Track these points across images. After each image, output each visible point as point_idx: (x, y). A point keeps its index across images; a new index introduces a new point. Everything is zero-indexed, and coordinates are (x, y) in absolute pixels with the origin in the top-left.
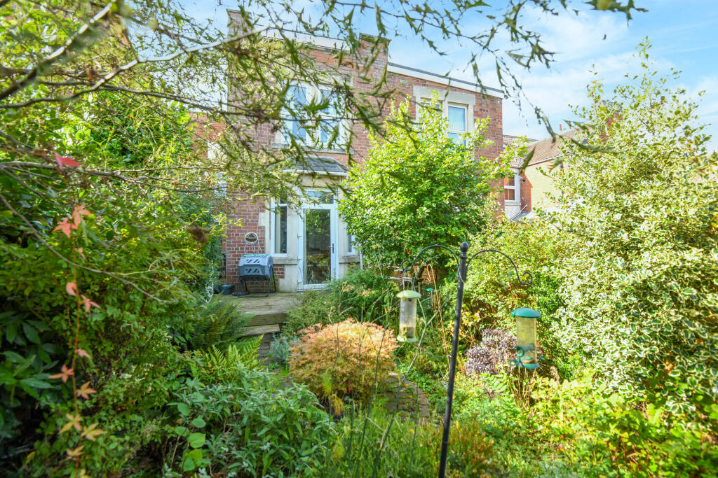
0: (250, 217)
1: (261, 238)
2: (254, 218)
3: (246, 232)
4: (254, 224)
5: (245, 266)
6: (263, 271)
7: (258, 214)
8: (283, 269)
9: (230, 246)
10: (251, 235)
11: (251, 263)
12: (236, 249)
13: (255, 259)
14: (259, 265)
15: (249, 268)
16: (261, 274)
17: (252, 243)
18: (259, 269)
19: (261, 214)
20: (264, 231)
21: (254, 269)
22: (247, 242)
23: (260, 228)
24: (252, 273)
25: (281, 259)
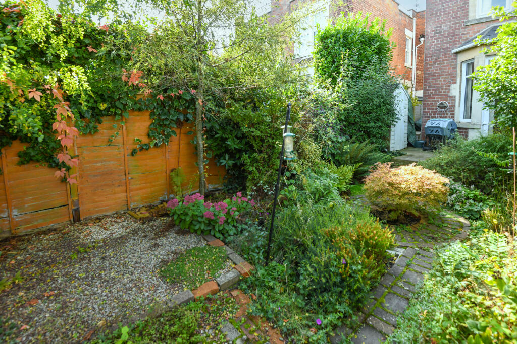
0: (442, 89)
1: (452, 106)
2: (446, 89)
3: (438, 101)
4: (446, 95)
5: (429, 127)
6: (442, 132)
7: (449, 86)
8: (467, 133)
9: (425, 112)
10: (442, 104)
11: (434, 125)
12: (430, 115)
13: (437, 122)
14: (440, 127)
15: (432, 129)
16: (440, 134)
17: (443, 110)
18: (439, 130)
19: (453, 86)
20: (455, 100)
21: (435, 130)
22: (439, 110)
23: (452, 97)
24: (434, 133)
25: (466, 123)
